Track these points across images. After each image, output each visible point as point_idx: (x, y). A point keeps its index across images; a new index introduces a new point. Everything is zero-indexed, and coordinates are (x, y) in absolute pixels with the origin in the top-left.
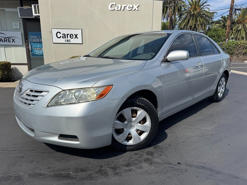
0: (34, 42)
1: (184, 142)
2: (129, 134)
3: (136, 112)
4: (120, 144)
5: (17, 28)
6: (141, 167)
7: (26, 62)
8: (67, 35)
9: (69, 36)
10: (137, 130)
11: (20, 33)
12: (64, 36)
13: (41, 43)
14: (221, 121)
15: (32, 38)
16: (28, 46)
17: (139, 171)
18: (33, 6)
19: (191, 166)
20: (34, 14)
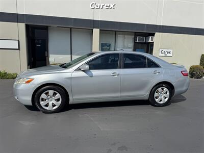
18: (150, 37)
20: (150, 41)
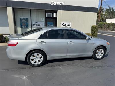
5: (43, 20)
18: (54, 14)
20: (54, 17)
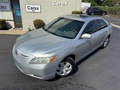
0: (16, 10)
1: (85, 73)
2: (63, 71)
3: (66, 63)
4: (59, 75)
5: (7, 1)
6: (66, 86)
7: (13, 19)
8: (33, 8)
9: (34, 8)
10: (66, 70)
11: (9, 4)
12: (32, 8)
13: (20, 10)
14: (103, 61)
15: (15, 7)
16: (14, 12)
17: (66, 88)
19: (87, 86)
